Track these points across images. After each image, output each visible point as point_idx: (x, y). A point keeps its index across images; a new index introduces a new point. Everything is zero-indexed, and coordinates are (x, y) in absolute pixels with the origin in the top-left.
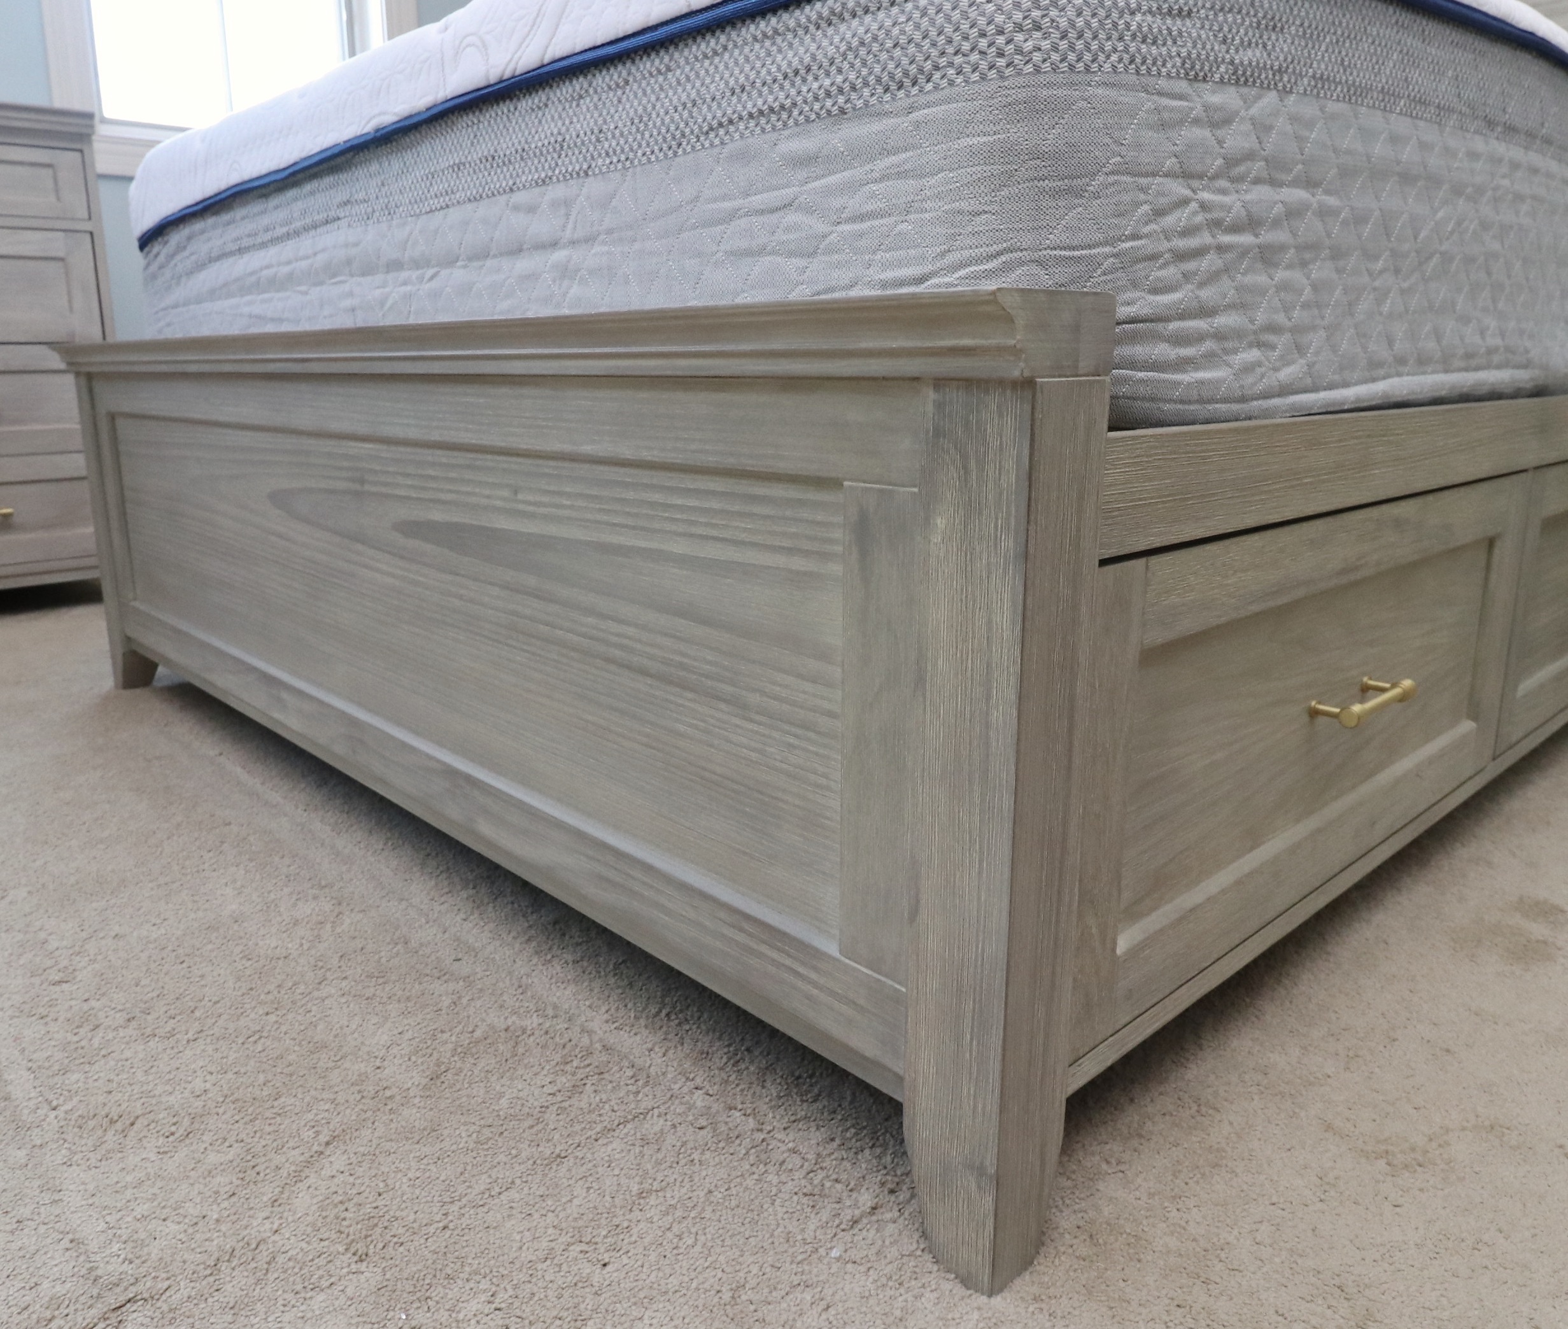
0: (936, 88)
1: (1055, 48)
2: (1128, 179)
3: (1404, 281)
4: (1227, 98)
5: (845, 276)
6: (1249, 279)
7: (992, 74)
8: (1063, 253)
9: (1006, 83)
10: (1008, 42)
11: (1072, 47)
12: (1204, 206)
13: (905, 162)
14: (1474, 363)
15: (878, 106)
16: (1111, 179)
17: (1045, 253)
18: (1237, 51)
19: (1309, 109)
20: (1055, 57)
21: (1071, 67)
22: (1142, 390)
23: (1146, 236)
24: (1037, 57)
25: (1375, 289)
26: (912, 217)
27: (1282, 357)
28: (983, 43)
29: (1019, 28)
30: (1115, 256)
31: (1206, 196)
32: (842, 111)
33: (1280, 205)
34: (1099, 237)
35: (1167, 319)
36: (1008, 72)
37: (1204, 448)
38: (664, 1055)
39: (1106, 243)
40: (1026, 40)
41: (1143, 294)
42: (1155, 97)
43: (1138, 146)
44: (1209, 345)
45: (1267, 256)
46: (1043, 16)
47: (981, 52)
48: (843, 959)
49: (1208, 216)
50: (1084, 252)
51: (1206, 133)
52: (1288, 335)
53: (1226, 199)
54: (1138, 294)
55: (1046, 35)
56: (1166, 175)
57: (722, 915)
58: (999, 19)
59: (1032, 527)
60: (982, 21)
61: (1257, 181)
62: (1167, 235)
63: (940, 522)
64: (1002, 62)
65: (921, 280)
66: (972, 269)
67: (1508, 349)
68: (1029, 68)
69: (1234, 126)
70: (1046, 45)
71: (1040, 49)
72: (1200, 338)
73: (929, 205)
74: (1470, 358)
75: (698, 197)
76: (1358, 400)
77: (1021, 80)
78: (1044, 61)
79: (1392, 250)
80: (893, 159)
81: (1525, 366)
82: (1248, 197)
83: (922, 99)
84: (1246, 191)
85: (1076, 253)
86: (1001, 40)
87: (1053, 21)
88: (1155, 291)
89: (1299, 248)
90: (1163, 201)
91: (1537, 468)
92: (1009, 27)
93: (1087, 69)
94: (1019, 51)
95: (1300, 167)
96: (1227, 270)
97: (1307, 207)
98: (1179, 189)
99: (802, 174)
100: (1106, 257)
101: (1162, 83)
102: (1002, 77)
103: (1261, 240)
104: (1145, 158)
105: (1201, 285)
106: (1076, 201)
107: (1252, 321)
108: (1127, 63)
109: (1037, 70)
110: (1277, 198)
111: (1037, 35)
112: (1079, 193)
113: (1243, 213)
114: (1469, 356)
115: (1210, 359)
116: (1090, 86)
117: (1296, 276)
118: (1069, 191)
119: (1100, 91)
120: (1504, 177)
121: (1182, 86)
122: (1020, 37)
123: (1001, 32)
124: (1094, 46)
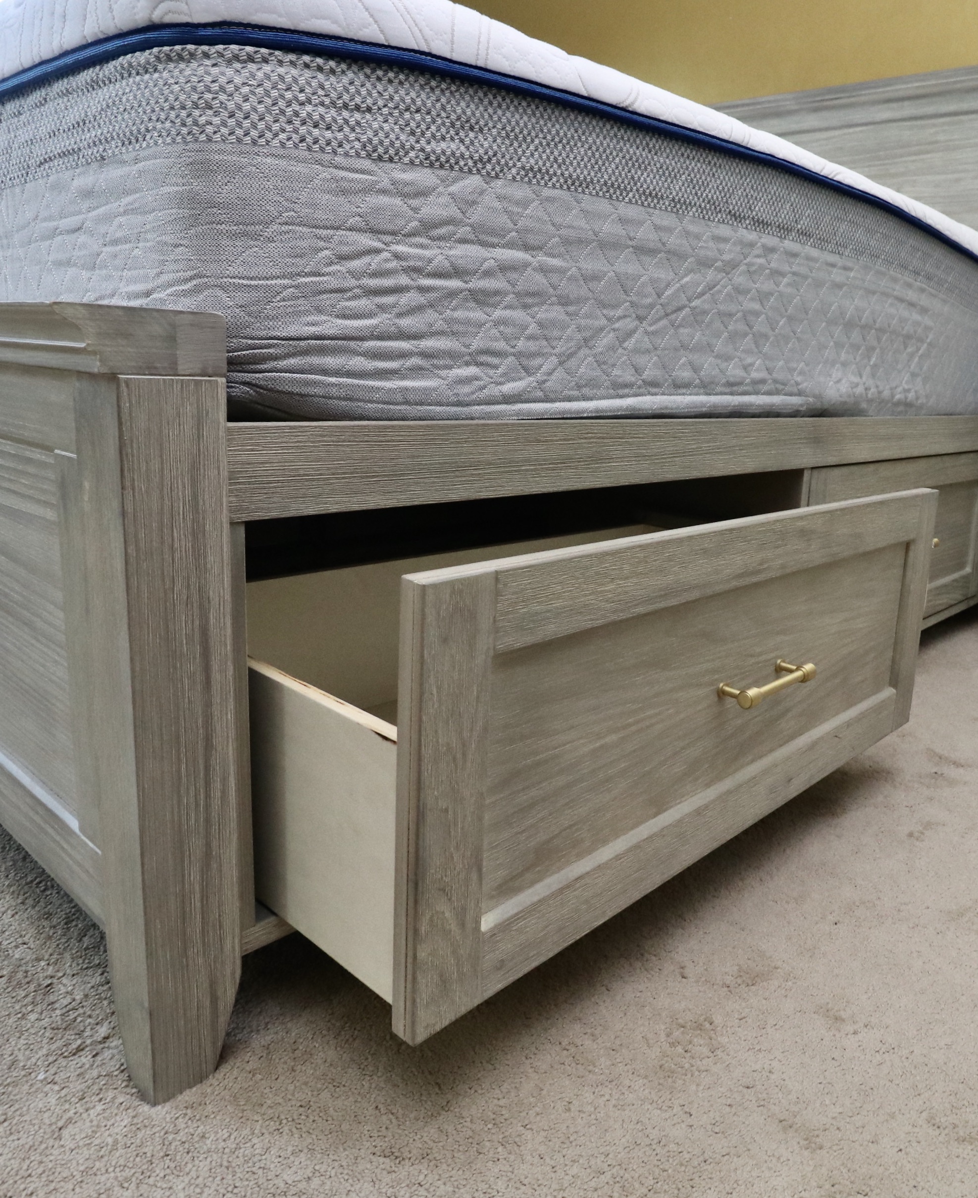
0: (148, 146)
1: (224, 124)
2: (305, 230)
3: (651, 325)
4: (424, 177)
5: (108, 287)
6: (459, 314)
7: (179, 139)
8: (241, 281)
9: (187, 148)
10: (189, 116)
11: (239, 125)
12: (397, 256)
13: (135, 201)
14: (741, 389)
15: (119, 156)
16: (285, 228)
17: (226, 280)
18: (429, 143)
19: (520, 192)
20: (224, 131)
21: (239, 141)
22: (334, 391)
23: (328, 274)
24: (209, 129)
25: (614, 330)
26: (140, 245)
27: (504, 375)
28: (173, 114)
29: (196, 106)
30: (297, 287)
31: (400, 248)
32: (103, 158)
33: (492, 261)
34: (276, 271)
35: (362, 339)
36: (189, 138)
37: (390, 438)
38: (13, 916)
39: (284, 277)
40: (201, 116)
41: (329, 318)
42: (332, 170)
43: (314, 206)
44: (415, 361)
45: (481, 298)
46: (214, 98)
47: (172, 122)
48: (81, 835)
49: (404, 264)
50: (261, 282)
51: (398, 201)
52: (511, 359)
53: (427, 253)
54: (324, 318)
55: (217, 113)
56: (350, 229)
57: (28, 800)
58: (182, 97)
59: (129, 493)
60: (172, 98)
61: (464, 241)
62: (352, 274)
63: (87, 485)
64: (185, 130)
65: (148, 294)
66: (174, 288)
67: (775, 381)
68: (203, 137)
69: (431, 198)
70: (216, 120)
71: (211, 124)
72: (403, 355)
73: (149, 236)
74: (732, 387)
75: (37, 216)
76: (597, 411)
77: (196, 146)
78: (215, 132)
79: (631, 302)
80: (130, 199)
81: (800, 394)
82: (452, 252)
83: (142, 154)
84: (450, 248)
85: (253, 283)
86: (184, 113)
87: (222, 103)
88: (344, 317)
89: (518, 294)
90: (345, 249)
91: (813, 468)
92: (189, 104)
93: (254, 142)
94: (196, 123)
95: (514, 234)
96: (432, 306)
97: (526, 265)
98: (366, 241)
99: (86, 204)
100: (285, 287)
101: (338, 159)
102: (186, 143)
103: (470, 285)
104: (320, 215)
105: (400, 315)
106: (252, 243)
107: (467, 346)
108: (297, 141)
109: (210, 140)
110: (489, 255)
111: (210, 112)
112: (256, 237)
113: (447, 264)
114: (730, 384)
115: (417, 372)
116: (258, 155)
117: (518, 315)
118: (245, 234)
119: (269, 160)
120: (758, 256)
121: (367, 164)
122: (197, 113)
123: (183, 108)
124: (261, 125)
